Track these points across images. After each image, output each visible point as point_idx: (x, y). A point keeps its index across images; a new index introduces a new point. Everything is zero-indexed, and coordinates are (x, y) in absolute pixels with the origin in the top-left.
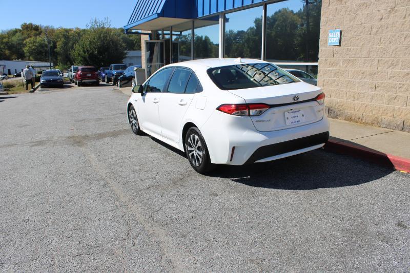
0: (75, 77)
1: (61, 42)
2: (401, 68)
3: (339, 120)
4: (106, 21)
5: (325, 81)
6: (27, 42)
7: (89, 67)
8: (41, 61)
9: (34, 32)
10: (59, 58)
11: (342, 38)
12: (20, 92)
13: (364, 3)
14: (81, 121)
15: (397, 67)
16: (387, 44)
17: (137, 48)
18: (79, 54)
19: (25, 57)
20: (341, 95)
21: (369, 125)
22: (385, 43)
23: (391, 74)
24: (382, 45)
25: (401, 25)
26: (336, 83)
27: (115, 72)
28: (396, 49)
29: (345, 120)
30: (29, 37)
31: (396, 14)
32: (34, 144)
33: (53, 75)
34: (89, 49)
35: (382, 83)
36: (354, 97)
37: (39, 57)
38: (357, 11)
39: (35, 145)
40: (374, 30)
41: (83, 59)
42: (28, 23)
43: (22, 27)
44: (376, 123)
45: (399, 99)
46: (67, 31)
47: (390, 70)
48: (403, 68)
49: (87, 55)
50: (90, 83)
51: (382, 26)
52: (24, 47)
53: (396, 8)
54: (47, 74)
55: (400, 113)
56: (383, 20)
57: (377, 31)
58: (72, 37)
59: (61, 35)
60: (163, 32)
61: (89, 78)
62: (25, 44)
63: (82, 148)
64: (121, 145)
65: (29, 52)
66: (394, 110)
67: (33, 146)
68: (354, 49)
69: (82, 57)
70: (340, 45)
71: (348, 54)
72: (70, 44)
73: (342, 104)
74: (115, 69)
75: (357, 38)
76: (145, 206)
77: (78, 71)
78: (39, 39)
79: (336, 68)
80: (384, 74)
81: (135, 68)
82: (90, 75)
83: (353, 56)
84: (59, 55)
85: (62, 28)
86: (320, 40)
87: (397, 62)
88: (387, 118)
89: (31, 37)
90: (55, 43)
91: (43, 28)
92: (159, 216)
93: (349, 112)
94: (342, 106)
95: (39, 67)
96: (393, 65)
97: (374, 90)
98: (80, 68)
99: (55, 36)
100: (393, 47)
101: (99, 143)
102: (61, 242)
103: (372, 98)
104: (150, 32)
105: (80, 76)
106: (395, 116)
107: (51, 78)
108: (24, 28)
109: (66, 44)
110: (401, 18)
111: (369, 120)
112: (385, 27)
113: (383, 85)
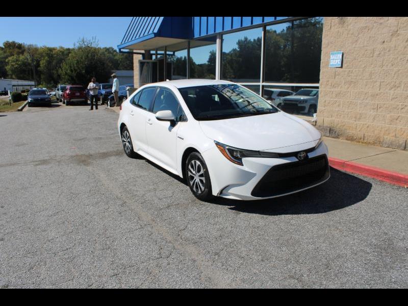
0: (62, 96)
1: (45, 61)
2: (403, 90)
3: (340, 140)
4: (94, 41)
5: (326, 102)
6: (9, 60)
7: (77, 86)
8: (25, 80)
9: (17, 50)
10: (42, 77)
11: (344, 60)
12: (8, 111)
13: (366, 27)
14: (80, 140)
15: (399, 89)
16: (389, 66)
17: (121, 68)
18: (66, 73)
19: (8, 75)
20: (342, 116)
21: (371, 145)
22: (387, 65)
23: (393, 95)
24: (384, 68)
25: (403, 48)
26: (337, 104)
27: (103, 92)
28: (399, 71)
29: (347, 139)
30: (11, 56)
31: (399, 37)
32: (37, 163)
33: (40, 94)
34: (76, 68)
35: (384, 104)
36: (355, 117)
37: (21, 76)
38: (359, 34)
39: (39, 164)
40: (377, 53)
41: (70, 78)
42: (11, 41)
43: (4, 46)
44: (378, 142)
45: (401, 119)
46: (51, 50)
47: (392, 92)
48: (405, 90)
49: (74, 74)
50: (78, 102)
51: (384, 49)
52: (7, 65)
53: (398, 32)
54: (34, 93)
55: (402, 132)
56: (385, 43)
57: (379, 54)
58: (55, 56)
59: (44, 54)
60: (157, 52)
61: (78, 97)
62: (8, 63)
63: (88, 168)
64: (128, 164)
65: (12, 70)
66: (396, 130)
67: (37, 165)
68: (356, 71)
69: (70, 76)
70: (342, 67)
71: (349, 76)
72: (54, 63)
73: (343, 124)
74: (103, 88)
75: (359, 60)
76: (170, 225)
77: (67, 90)
78: (22, 57)
79: (337, 90)
80: (385, 95)
81: (128, 88)
82: (78, 94)
83: (355, 78)
84: (43, 74)
85: (46, 47)
86: (321, 61)
87: (400, 83)
88: (389, 138)
89: (14, 55)
90: (38, 62)
91: (26, 47)
92: (186, 234)
93: (351, 132)
94: (344, 125)
95: (23, 86)
96: (395, 87)
97: (376, 110)
98: (68, 87)
99: (39, 54)
100: (396, 69)
101: (106, 162)
102: (93, 263)
103: (374, 119)
104: (143, 52)
105: (68, 95)
106: (397, 136)
107: (39, 97)
108: (7, 46)
109: (49, 63)
110: (403, 41)
111: (371, 140)
112: (388, 50)
113: (385, 106)
